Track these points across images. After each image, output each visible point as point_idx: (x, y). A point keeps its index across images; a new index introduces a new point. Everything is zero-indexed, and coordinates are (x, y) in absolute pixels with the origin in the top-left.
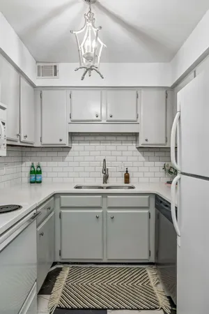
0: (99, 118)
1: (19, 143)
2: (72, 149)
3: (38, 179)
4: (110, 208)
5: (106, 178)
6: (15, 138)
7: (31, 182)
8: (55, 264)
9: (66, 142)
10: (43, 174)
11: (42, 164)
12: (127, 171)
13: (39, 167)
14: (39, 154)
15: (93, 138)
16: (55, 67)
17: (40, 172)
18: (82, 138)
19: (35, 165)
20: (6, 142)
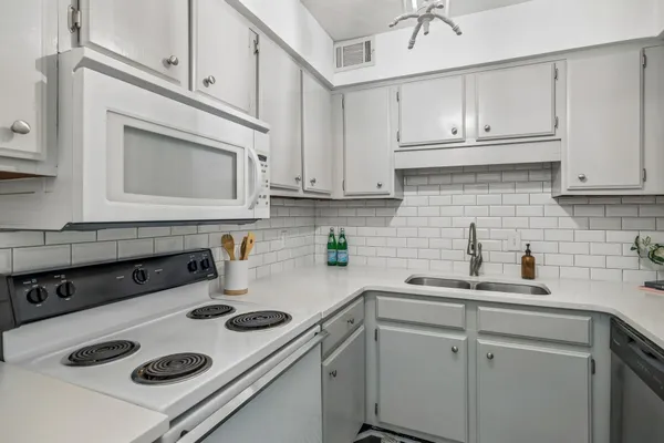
0: (459, 136)
1: (301, 194)
2: (404, 203)
3: (342, 258)
4: (484, 334)
5: (476, 265)
6: (292, 184)
7: (329, 264)
8: (366, 427)
9: (390, 188)
10: (351, 249)
11: (348, 231)
12: (528, 251)
13: (342, 236)
14: (344, 213)
15: (447, 179)
16: (368, 44)
17: (344, 246)
18: (425, 181)
19: (337, 232)
20: (269, 193)
